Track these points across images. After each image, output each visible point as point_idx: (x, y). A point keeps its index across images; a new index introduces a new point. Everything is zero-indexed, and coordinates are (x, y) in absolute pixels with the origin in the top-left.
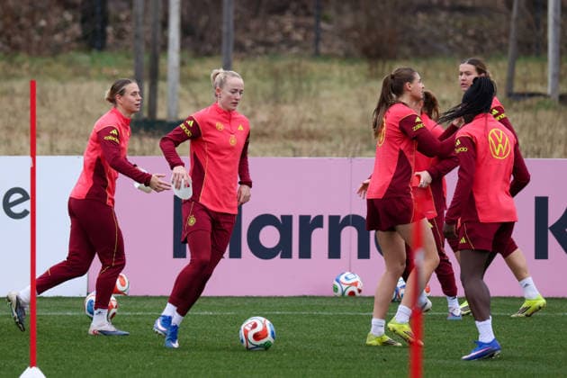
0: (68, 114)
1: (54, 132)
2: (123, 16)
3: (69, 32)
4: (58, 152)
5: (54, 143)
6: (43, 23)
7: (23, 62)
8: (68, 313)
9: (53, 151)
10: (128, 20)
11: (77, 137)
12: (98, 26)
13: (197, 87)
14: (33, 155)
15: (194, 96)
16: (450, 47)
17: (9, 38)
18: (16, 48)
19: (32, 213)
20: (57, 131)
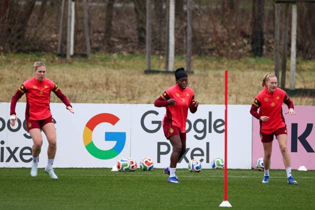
0: (244, 85)
1: (238, 94)
2: (270, 41)
3: (246, 48)
4: (240, 103)
5: (238, 99)
6: (234, 44)
7: (225, 62)
8: (243, 177)
9: (237, 102)
10: (273, 43)
11: (248, 96)
12: (259, 46)
13: (304, 74)
14: (226, 104)
15: (303, 78)
17: (218, 51)
18: (221, 55)
19: (225, 131)
20: (239, 93)
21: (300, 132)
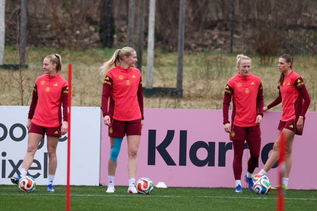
0: (91, 83)
1: (83, 93)
2: (123, 29)
3: (93, 37)
4: (85, 105)
5: (83, 99)
6: (78, 32)
7: (67, 54)
8: (89, 195)
9: (82, 104)
10: (126, 31)
11: (96, 96)
12: (109, 35)
13: (164, 69)
15: (162, 74)
16: (306, 49)
17: (59, 40)
18: (63, 46)
19: (69, 138)
20: (85, 92)
21: (159, 141)
